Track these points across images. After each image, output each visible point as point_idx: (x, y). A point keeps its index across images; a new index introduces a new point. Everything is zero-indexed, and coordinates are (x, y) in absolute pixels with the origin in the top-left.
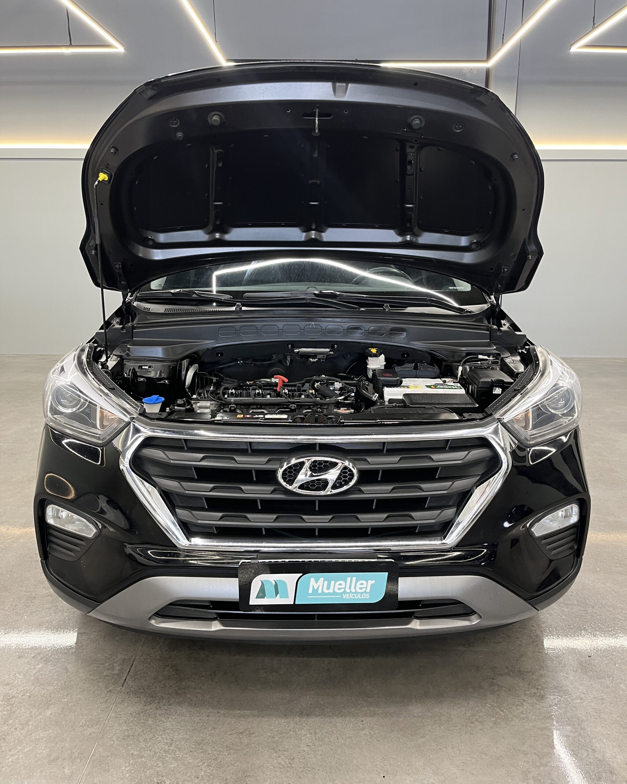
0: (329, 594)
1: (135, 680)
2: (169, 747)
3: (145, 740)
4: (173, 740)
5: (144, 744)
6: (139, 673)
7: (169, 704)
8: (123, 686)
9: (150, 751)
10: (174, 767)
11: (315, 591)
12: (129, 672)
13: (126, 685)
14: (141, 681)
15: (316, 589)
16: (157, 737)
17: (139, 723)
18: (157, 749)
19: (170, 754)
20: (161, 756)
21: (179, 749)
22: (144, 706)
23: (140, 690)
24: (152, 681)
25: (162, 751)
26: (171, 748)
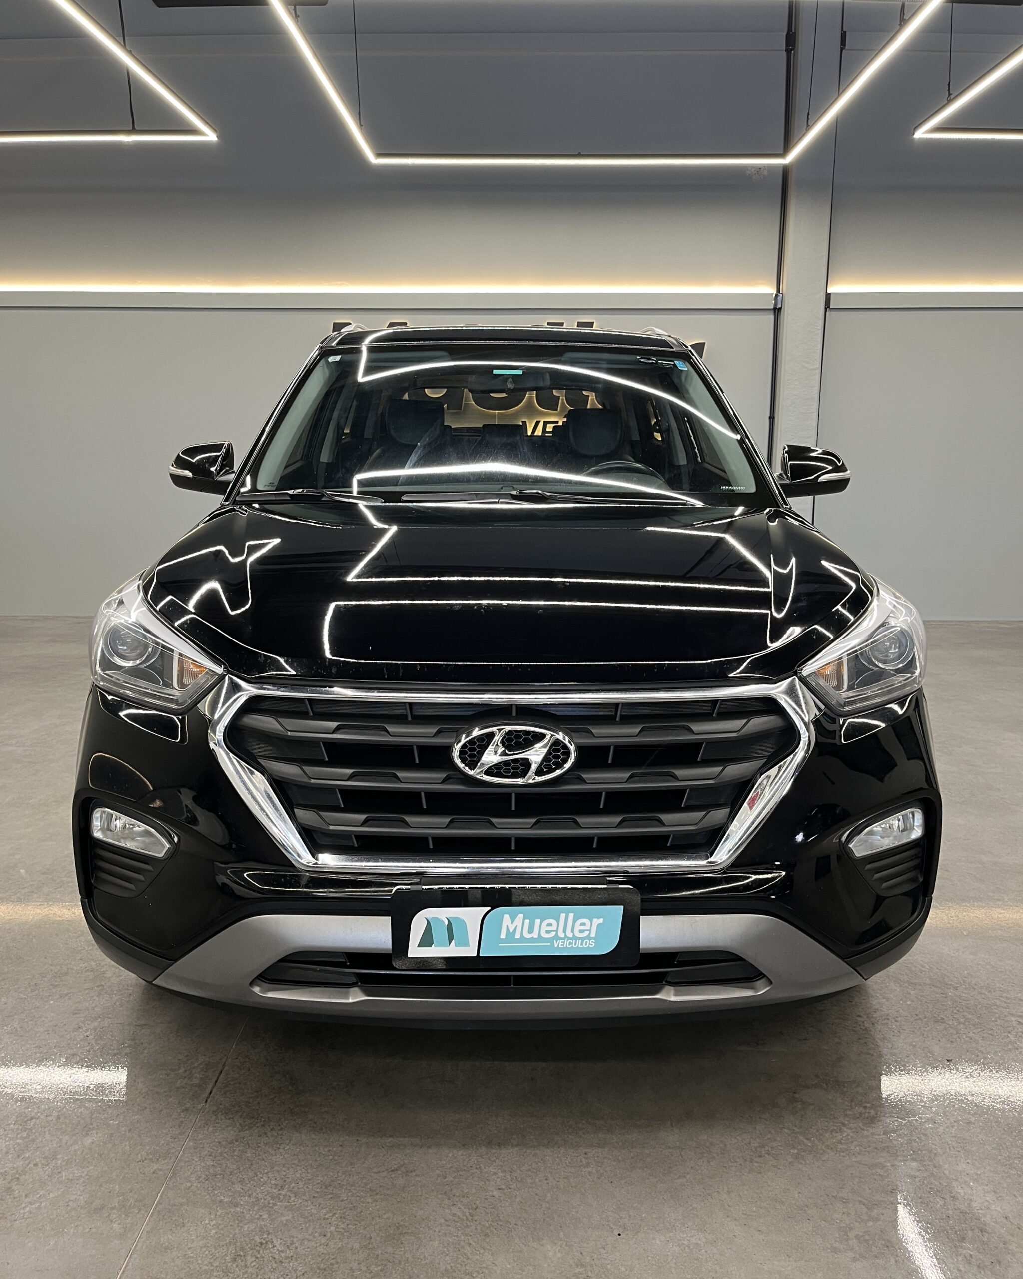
0: (532, 940)
1: (225, 1093)
2: (279, 1190)
3: (242, 1181)
4: (285, 1181)
5: (241, 1186)
6: (232, 1083)
7: (279, 1128)
8: (206, 1102)
9: (249, 1196)
10: (287, 1220)
11: (510, 935)
12: (216, 1081)
13: (211, 1101)
14: (236, 1094)
15: (511, 931)
16: (261, 1175)
17: (232, 1156)
18: (259, 1194)
19: (281, 1201)
20: (266, 1203)
21: (296, 1194)
22: (240, 1131)
23: (234, 1107)
24: (252, 1096)
25: (268, 1197)
26: (283, 1192)
